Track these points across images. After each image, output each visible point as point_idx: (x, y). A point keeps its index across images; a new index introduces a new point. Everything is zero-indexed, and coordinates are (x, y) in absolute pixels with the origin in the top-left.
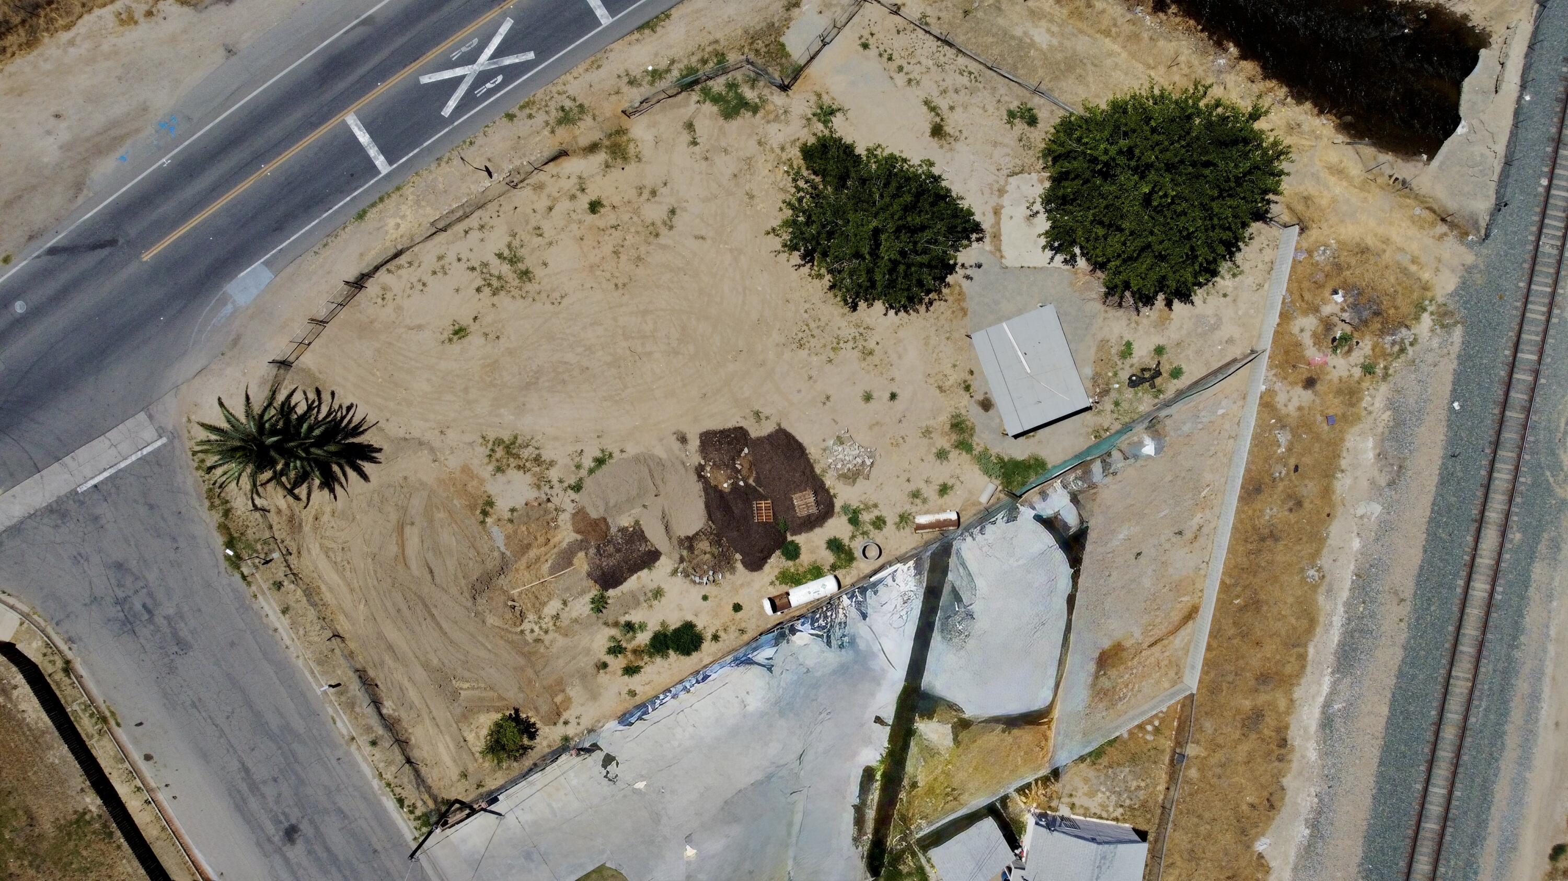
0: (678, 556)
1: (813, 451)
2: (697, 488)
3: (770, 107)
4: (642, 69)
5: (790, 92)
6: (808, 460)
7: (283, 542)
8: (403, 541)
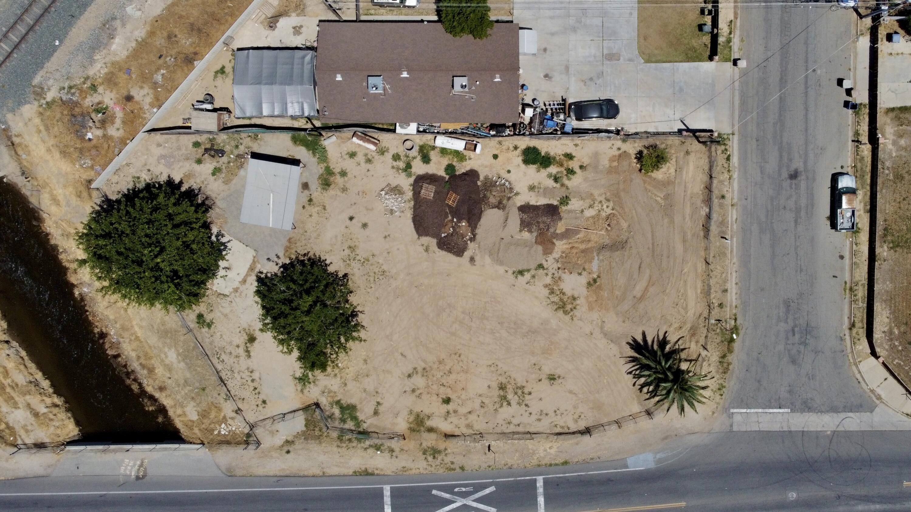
0: (509, 202)
1: (409, 214)
2: (478, 231)
3: (329, 399)
4: (383, 454)
5: (316, 401)
6: (414, 211)
7: (705, 326)
8: (645, 291)
